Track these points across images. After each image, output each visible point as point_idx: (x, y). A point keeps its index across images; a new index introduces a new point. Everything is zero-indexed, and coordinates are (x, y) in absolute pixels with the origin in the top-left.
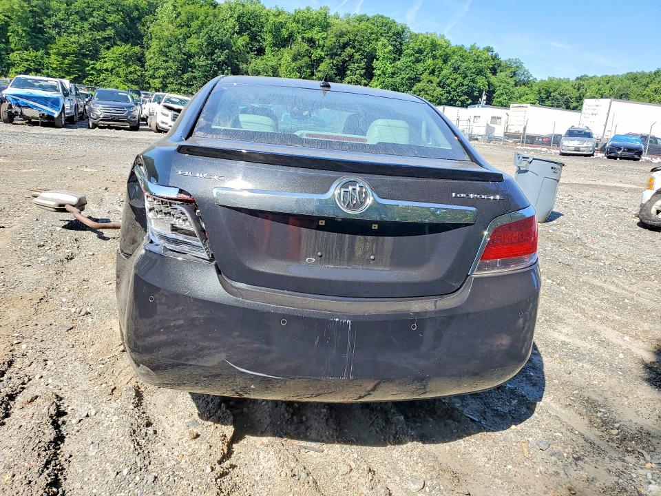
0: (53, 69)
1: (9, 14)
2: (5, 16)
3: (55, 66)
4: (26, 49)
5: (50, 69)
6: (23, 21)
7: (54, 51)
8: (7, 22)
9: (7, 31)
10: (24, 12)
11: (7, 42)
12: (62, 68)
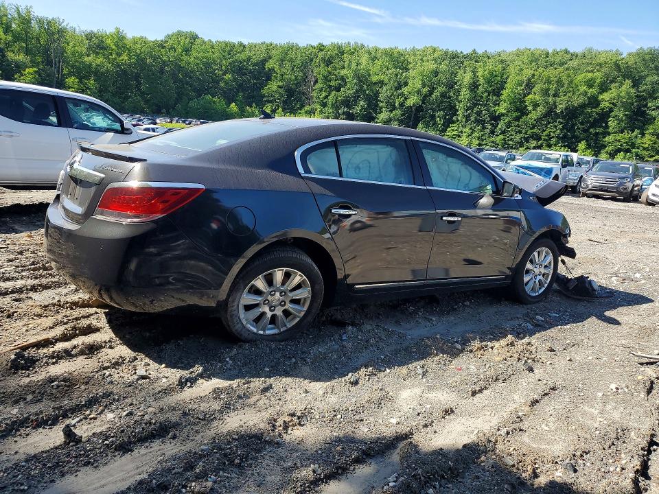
0: (644, 149)
1: (615, 101)
2: (610, 103)
3: (647, 145)
4: (622, 132)
5: (641, 148)
6: (626, 106)
7: (651, 131)
8: (611, 108)
9: (609, 117)
10: (631, 97)
11: (607, 127)
12: (653, 148)
